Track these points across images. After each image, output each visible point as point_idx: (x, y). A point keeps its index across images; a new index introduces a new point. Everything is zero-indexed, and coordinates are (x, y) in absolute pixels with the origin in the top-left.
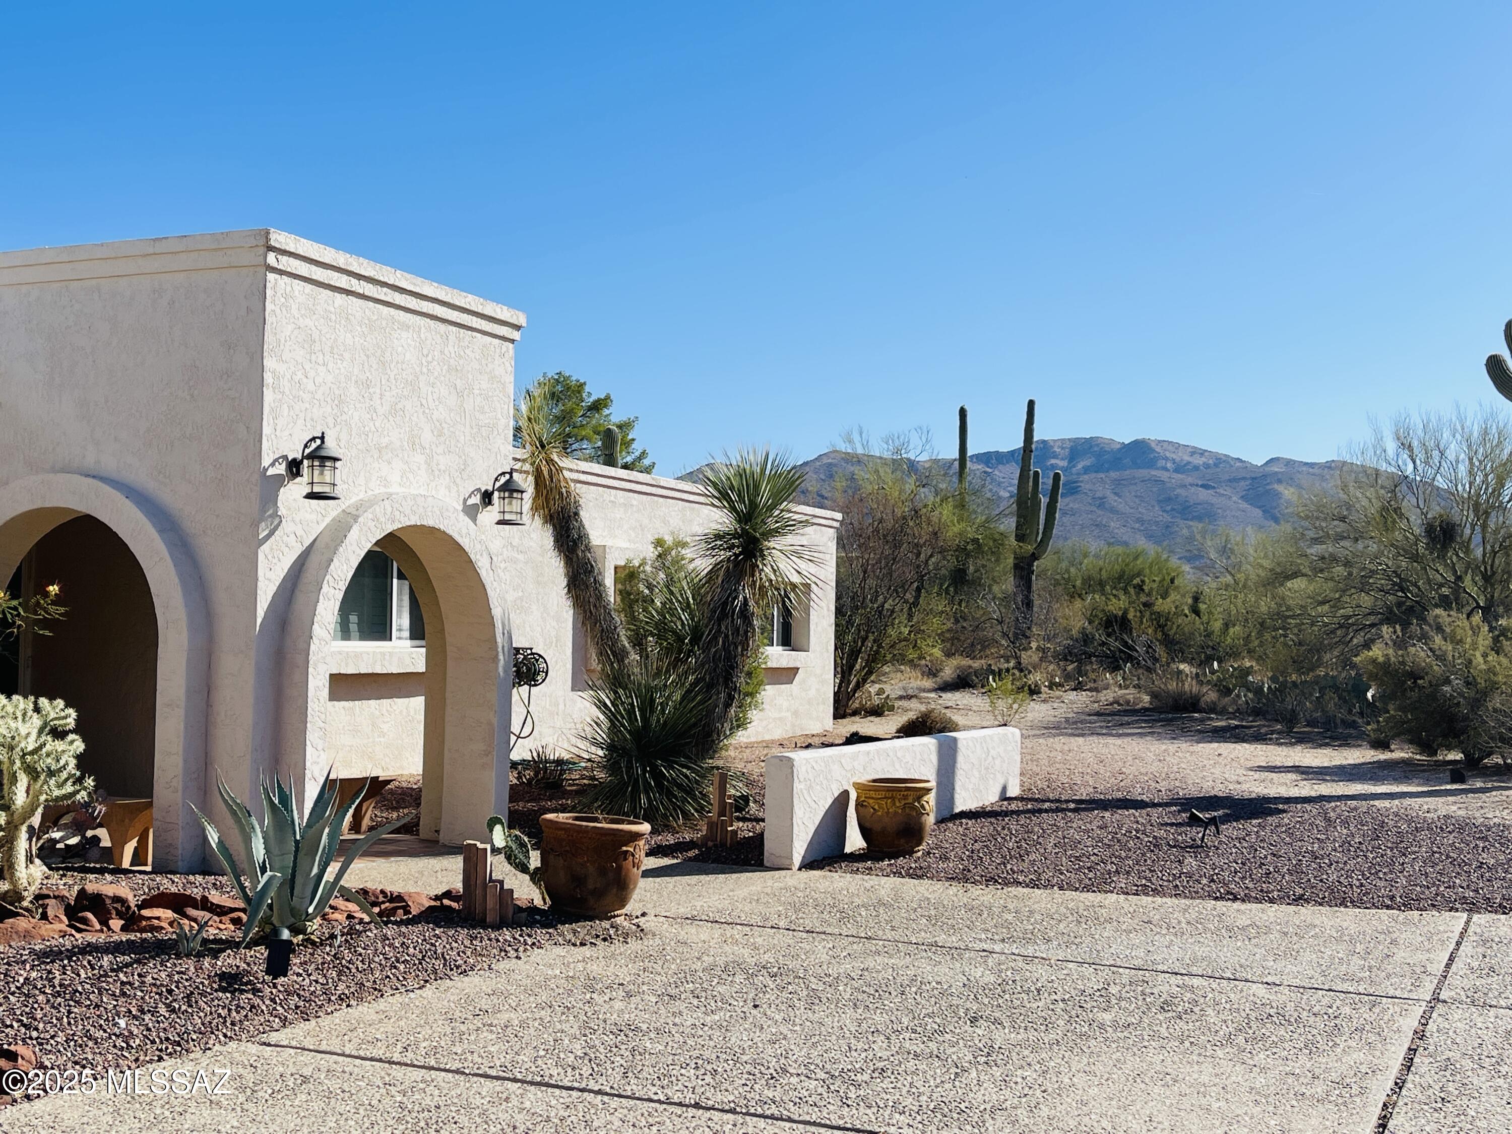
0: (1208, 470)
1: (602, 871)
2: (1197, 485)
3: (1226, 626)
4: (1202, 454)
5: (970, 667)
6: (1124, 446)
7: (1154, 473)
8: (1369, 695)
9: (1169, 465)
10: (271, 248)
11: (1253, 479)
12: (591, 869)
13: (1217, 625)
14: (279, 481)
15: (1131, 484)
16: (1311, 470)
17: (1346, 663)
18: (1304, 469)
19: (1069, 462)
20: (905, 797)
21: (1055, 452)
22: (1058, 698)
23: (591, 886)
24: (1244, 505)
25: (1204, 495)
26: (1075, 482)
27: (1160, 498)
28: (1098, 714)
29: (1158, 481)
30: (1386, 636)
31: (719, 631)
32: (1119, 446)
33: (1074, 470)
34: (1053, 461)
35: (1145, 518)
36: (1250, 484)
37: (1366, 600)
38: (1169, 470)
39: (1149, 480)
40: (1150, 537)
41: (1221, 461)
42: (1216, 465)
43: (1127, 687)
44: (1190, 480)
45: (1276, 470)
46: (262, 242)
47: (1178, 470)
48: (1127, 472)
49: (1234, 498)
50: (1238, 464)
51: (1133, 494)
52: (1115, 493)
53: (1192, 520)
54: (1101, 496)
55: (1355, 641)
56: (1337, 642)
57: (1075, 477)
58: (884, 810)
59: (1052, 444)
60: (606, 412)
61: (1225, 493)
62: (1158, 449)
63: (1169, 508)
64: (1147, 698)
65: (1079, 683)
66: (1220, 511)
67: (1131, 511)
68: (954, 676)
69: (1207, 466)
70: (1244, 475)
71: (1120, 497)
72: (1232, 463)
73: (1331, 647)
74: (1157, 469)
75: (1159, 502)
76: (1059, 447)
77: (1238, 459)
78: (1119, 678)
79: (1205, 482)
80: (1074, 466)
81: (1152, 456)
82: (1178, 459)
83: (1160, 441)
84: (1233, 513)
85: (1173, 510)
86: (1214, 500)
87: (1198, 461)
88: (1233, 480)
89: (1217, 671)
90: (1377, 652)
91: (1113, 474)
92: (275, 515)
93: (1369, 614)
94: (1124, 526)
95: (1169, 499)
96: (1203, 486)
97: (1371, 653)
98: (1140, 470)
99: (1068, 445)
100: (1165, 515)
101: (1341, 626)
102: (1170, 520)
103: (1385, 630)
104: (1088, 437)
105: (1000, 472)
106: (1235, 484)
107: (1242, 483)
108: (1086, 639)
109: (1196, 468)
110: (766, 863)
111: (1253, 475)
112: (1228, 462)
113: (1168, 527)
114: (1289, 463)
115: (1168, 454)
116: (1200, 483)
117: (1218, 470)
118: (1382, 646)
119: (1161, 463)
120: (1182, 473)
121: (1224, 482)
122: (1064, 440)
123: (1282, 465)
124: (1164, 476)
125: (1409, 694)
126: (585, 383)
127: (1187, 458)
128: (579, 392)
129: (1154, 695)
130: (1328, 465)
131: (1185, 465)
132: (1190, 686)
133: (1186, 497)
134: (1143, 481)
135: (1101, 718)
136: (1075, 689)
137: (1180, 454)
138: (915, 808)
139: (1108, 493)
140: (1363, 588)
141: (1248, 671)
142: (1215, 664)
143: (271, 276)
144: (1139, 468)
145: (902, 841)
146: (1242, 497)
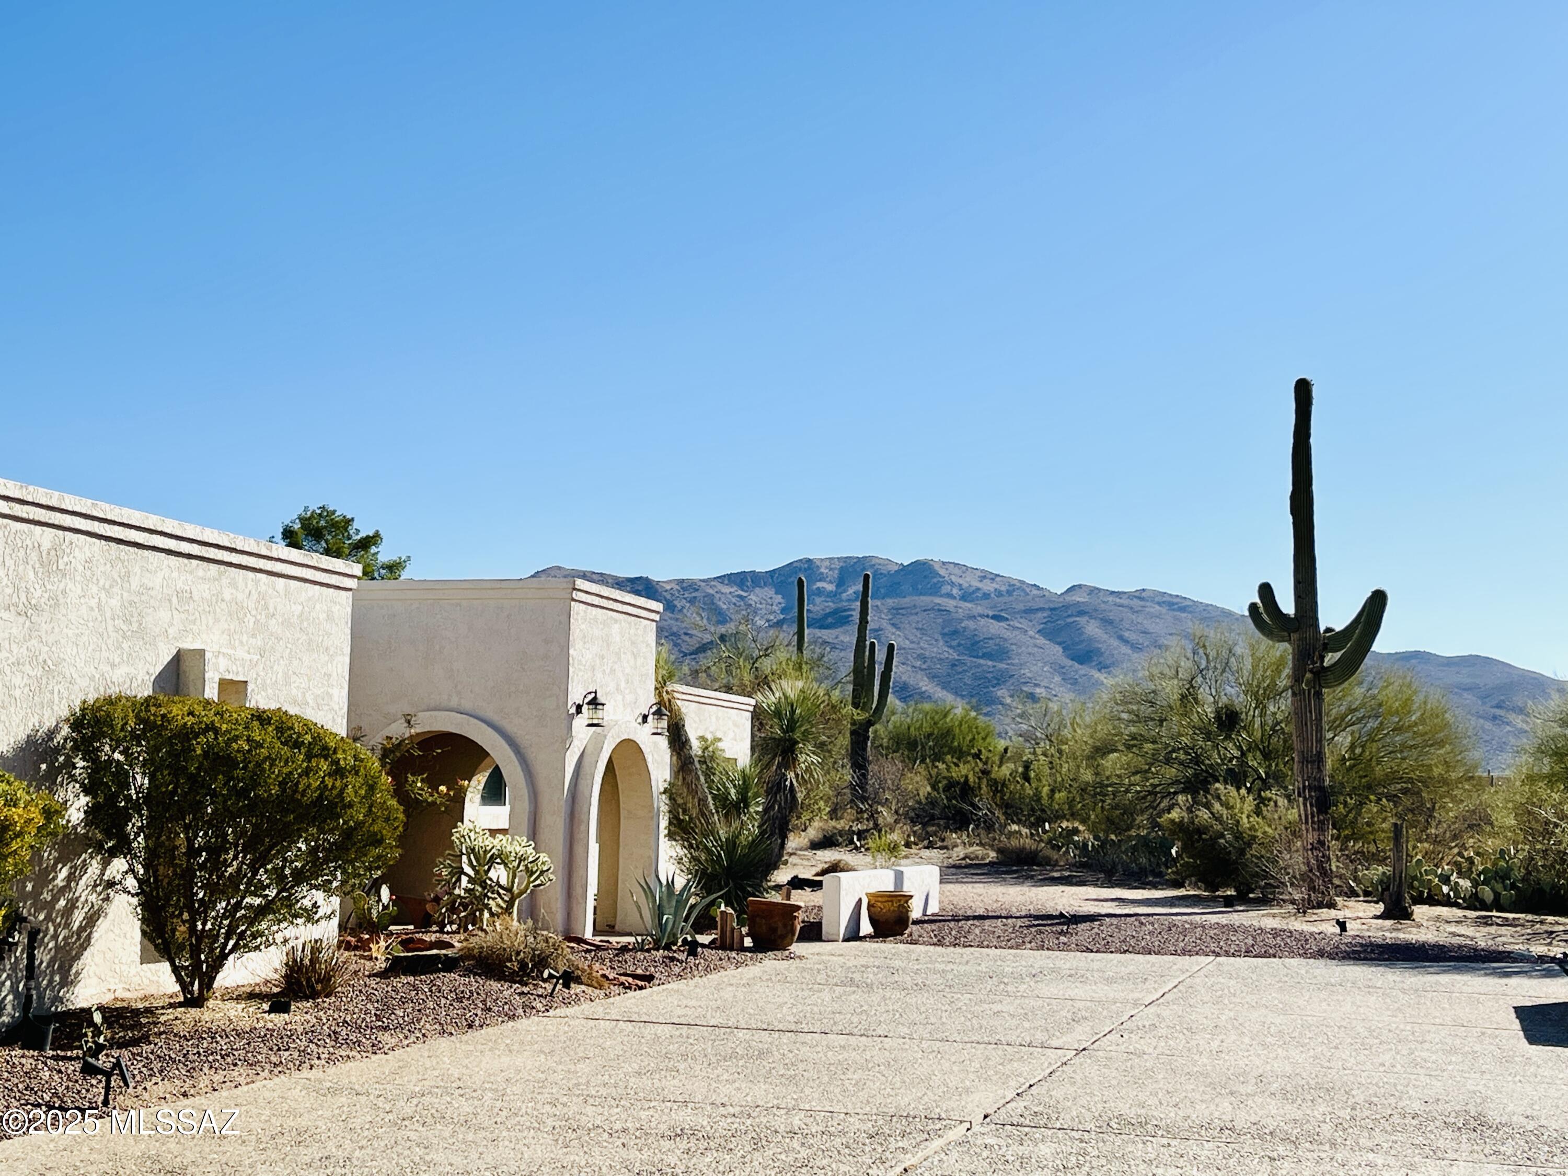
0: (1000, 599)
1: (785, 926)
2: (987, 616)
3: (1053, 791)
4: (993, 579)
5: (834, 828)
6: (903, 568)
7: (938, 600)
8: (1173, 851)
9: (955, 591)
10: (574, 589)
11: (1051, 609)
12: (780, 924)
13: (1045, 790)
14: (572, 717)
15: (911, 614)
16: (1118, 600)
17: (1155, 825)
18: (1110, 599)
19: (837, 586)
20: (900, 901)
21: (822, 573)
22: (916, 855)
23: (779, 933)
24: (1041, 641)
25: (995, 628)
26: (845, 611)
27: (946, 630)
28: (954, 866)
29: (941, 611)
30: (1181, 803)
31: (775, 801)
32: (896, 568)
33: (844, 596)
34: (819, 584)
35: (927, 654)
36: (1049, 616)
37: (1171, 772)
38: (955, 598)
39: (933, 609)
40: (933, 677)
41: (1015, 588)
42: (1009, 593)
43: (971, 845)
44: (980, 610)
45: (1078, 599)
46: (571, 586)
47: (964, 598)
48: (907, 600)
49: (1031, 633)
50: (1035, 592)
51: (914, 625)
52: (893, 624)
53: (982, 657)
54: (877, 627)
55: (1162, 805)
56: (1146, 807)
57: (845, 604)
58: (885, 908)
59: (818, 563)
60: (373, 550)
61: (1020, 626)
62: (942, 572)
63: (954, 643)
64: (993, 854)
65: (930, 842)
66: (1014, 647)
67: (912, 646)
68: (821, 836)
69: (999, 594)
70: (1042, 606)
71: (898, 629)
72: (1028, 590)
73: (1142, 812)
74: (941, 596)
75: (944, 635)
76: (826, 568)
77: (1035, 585)
78: (964, 837)
79: (996, 613)
80: (845, 591)
81: (935, 580)
82: (965, 585)
83: (944, 563)
84: (1030, 650)
85: (959, 645)
86: (1007, 634)
87: (987, 586)
88: (1029, 611)
89: (1048, 831)
90: (1175, 814)
91: (890, 602)
92: (571, 736)
93: (1172, 784)
94: (903, 664)
95: (955, 632)
96: (994, 617)
97: (1170, 816)
98: (922, 598)
99: (837, 565)
100: (951, 651)
101: (1150, 793)
102: (957, 657)
103: (1181, 798)
104: (861, 556)
105: (757, 596)
106: (1033, 616)
107: (1040, 615)
108: (932, 802)
109: (986, 596)
110: (823, 938)
111: (1052, 606)
112: (1024, 590)
113: (954, 665)
114: (1094, 591)
115: (954, 578)
116: (991, 613)
117: (1011, 598)
118: (1179, 810)
119: (946, 589)
120: (970, 601)
121: (1018, 612)
122: (831, 559)
123: (1085, 594)
124: (950, 604)
125: (1196, 845)
126: (353, 519)
127: (976, 584)
128: (346, 530)
129: (1000, 851)
130: (1137, 594)
131: (974, 592)
132: (1028, 843)
133: (975, 630)
134: (925, 611)
135: (958, 871)
136: (927, 848)
137: (968, 579)
138: (904, 907)
139: (885, 624)
140: (1168, 761)
141: (1076, 831)
142: (1047, 824)
143: (573, 603)
144: (921, 594)
145: (897, 928)
146: (1039, 631)
